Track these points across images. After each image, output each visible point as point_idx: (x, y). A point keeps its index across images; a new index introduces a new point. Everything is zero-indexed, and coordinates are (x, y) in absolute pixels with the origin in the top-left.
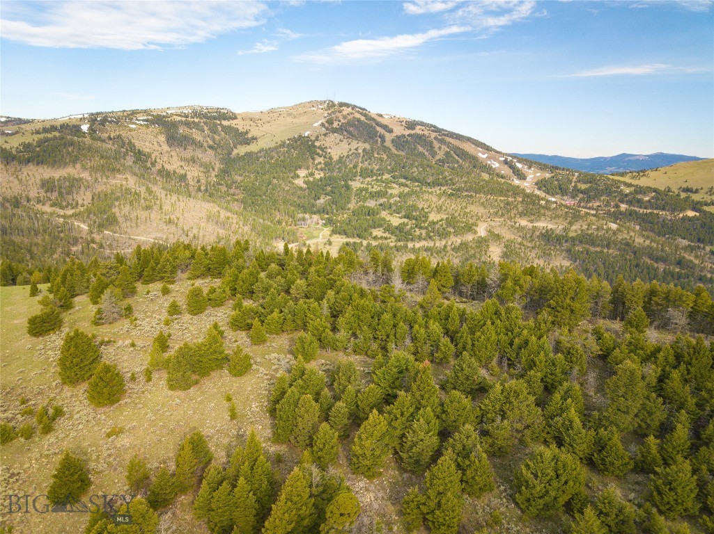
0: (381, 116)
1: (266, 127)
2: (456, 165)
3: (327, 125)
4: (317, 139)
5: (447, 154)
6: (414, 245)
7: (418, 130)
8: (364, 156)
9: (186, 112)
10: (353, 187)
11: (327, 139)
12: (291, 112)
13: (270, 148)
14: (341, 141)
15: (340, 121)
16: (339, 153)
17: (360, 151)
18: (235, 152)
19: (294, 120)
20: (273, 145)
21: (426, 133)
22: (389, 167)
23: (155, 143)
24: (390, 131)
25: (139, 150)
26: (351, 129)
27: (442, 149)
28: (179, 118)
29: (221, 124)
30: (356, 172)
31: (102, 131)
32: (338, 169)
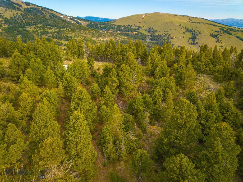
10: (29, 30)
17: (19, 15)
21: (36, 7)
22: (38, 22)
24: (21, 6)
30: (24, 24)
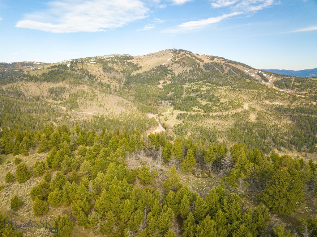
0: (198, 55)
1: (146, 62)
2: (234, 76)
3: (173, 60)
4: (168, 66)
5: (229, 71)
6: (213, 114)
7: (216, 60)
8: (190, 73)
9: (112, 57)
10: (185, 87)
11: (173, 66)
12: (157, 55)
13: (147, 72)
14: (179, 67)
15: (179, 58)
16: (178, 72)
17: (188, 71)
18: (132, 73)
19: (159, 58)
20: (149, 70)
21: (219, 61)
22: (201, 78)
23: (98, 71)
25: (91, 74)
26: (184, 61)
27: (227, 69)
28: (108, 60)
29: (126, 62)
30: (186, 81)
31: (75, 67)
32: (178, 79)
